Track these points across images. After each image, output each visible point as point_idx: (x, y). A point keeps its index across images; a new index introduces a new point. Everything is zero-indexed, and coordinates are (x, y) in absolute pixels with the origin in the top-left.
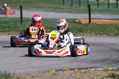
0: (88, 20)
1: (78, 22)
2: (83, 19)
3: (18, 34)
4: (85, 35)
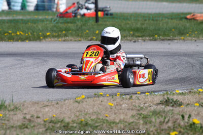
1: (191, 18)
2: (201, 13)
3: (80, 41)
4: (188, 40)
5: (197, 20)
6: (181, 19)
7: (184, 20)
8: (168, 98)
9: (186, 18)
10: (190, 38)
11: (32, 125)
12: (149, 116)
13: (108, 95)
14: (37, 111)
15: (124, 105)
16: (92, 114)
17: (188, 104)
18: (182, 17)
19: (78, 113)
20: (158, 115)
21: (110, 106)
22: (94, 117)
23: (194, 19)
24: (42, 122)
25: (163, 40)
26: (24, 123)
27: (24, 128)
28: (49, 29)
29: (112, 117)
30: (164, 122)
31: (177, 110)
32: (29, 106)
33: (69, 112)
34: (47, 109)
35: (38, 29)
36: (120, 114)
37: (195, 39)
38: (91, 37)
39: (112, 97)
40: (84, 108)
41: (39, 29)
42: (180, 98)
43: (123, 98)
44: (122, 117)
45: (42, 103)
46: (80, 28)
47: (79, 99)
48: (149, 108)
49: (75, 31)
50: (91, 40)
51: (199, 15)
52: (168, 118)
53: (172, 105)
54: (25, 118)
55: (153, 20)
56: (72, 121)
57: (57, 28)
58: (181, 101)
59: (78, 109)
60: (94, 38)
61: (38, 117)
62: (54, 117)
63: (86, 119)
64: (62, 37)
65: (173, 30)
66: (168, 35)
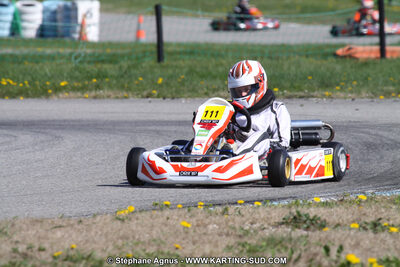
0: (377, 48)
1: (345, 54)
2: (365, 45)
3: (125, 97)
5: (357, 59)
9: (335, 55)
18: (327, 52)
23: (351, 57)
28: (65, 75)
38: (148, 91)
46: (126, 72)
49: (116, 78)
50: (147, 97)
51: (360, 48)
60: (154, 92)
64: (91, 90)
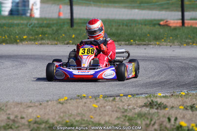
0: (180, 21)
2: (174, 20)
3: (56, 44)
4: (163, 45)
5: (170, 27)
6: (154, 25)
7: (157, 26)
8: (152, 100)
9: (159, 25)
10: (165, 44)
11: (16, 126)
12: (135, 118)
13: (90, 97)
14: (21, 112)
15: (107, 107)
16: (77, 115)
17: (173, 107)
18: (155, 23)
19: (62, 115)
20: (144, 118)
21: (94, 107)
22: (78, 119)
23: (167, 25)
24: (27, 123)
25: (139, 45)
26: (8, 123)
27: (8, 128)
28: (26, 33)
29: (96, 119)
30: (150, 124)
31: (162, 112)
32: (12, 106)
33: (54, 113)
34: (30, 110)
35: (14, 32)
36: (105, 115)
37: (171, 44)
38: (68, 41)
39: (96, 99)
40: (68, 109)
41: (16, 33)
42: (164, 101)
43: (106, 100)
44: (107, 118)
45: (25, 104)
46: (56, 32)
47: (61, 100)
48: (133, 111)
49: (51, 35)
50: (67, 44)
51: (172, 21)
52: (154, 120)
53: (156, 107)
54: (9, 118)
55: (127, 26)
56: (57, 122)
57: (33, 32)
58: (165, 103)
59: (62, 110)
60: (71, 42)
61: (22, 118)
62: (38, 118)
63: (71, 120)
64: (39, 41)
65: (148, 35)
66: (143, 40)
